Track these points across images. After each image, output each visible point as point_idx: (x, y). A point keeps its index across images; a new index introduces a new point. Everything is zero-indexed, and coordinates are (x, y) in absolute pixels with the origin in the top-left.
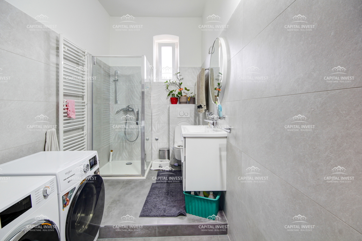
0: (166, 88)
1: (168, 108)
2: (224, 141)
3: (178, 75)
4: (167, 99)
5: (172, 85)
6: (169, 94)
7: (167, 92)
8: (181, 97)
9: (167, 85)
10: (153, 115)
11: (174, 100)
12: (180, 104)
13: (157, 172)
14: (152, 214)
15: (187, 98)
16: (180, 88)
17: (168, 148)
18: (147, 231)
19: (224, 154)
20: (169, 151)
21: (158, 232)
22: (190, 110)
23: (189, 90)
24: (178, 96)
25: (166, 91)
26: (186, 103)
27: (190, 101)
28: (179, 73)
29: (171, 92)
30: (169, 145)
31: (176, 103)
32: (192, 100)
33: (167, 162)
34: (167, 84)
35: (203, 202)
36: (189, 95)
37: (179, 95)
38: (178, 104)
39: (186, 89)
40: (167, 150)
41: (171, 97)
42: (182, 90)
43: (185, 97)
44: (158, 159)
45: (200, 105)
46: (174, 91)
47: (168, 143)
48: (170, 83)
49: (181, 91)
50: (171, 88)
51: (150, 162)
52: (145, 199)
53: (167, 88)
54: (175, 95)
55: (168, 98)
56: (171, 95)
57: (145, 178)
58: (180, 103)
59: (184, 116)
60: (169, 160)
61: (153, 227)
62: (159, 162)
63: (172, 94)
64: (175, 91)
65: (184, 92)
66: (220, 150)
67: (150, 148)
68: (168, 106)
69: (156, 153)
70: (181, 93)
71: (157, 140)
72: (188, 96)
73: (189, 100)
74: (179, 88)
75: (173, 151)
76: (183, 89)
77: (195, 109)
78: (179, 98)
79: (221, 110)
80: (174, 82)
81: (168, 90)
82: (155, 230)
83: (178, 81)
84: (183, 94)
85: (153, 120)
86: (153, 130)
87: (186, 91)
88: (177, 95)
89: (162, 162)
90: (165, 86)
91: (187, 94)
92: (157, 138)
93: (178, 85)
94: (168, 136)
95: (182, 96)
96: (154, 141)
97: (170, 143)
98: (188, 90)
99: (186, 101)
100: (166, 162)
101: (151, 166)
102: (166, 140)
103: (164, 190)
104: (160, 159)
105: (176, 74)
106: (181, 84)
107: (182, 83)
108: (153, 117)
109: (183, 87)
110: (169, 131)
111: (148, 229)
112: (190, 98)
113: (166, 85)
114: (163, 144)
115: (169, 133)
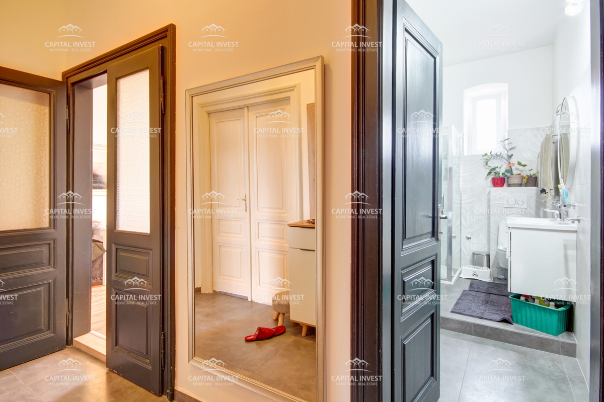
0: (484, 164)
1: (487, 193)
2: (573, 237)
3: (507, 142)
4: (486, 179)
5: (494, 158)
6: (489, 172)
7: (486, 169)
8: (512, 176)
9: (487, 159)
10: (462, 202)
11: (499, 182)
12: (509, 187)
13: (469, 282)
14: (466, 313)
15: (523, 178)
16: (510, 163)
17: (487, 252)
18: (461, 326)
19: (572, 253)
20: (488, 256)
21: (474, 331)
22: (528, 197)
23: (526, 165)
24: (506, 176)
25: (485, 167)
26: (520, 185)
27: (527, 182)
28: (508, 139)
29: (494, 169)
30: (489, 248)
31: (502, 185)
32: (532, 181)
33: (486, 270)
34: (486, 157)
35: (537, 311)
36: (526, 172)
37: (506, 174)
38: (505, 187)
39: (519, 164)
40: (486, 255)
41: (493, 177)
42: (513, 166)
43: (518, 176)
44: (471, 264)
45: (543, 189)
46: (497, 167)
47: (487, 245)
48: (492, 155)
49: (511, 167)
50: (493, 164)
51: (457, 269)
52: (456, 301)
53: (487, 164)
54: (499, 173)
55: (488, 178)
56: (493, 173)
57: (453, 284)
58: (509, 185)
59: (517, 206)
60: (489, 268)
61: (468, 324)
62: (473, 269)
63: (495, 172)
64: (500, 168)
65: (517, 169)
66: (566, 247)
67: (459, 249)
68: (488, 190)
69: (468, 257)
70: (511, 170)
71: (469, 238)
72: (524, 174)
73: (525, 181)
74: (508, 163)
75: (496, 257)
76: (514, 164)
77: (537, 194)
78: (507, 178)
79: (566, 195)
80: (499, 154)
81: (487, 167)
82: (471, 327)
83: (507, 152)
84: (515, 172)
85: (462, 210)
86: (462, 224)
87: (521, 167)
88: (503, 174)
89: (478, 270)
90: (483, 161)
91: (522, 171)
92: (469, 236)
93: (505, 159)
94: (488, 234)
95: (512, 174)
96: (464, 239)
97: (492, 244)
98: (524, 166)
99: (520, 182)
100: (483, 270)
101: (460, 274)
102: (484, 241)
103: (482, 298)
104: (473, 265)
105: (501, 141)
106: (510, 157)
107: (512, 155)
108: (462, 206)
109: (514, 160)
110: (489, 227)
111: (462, 324)
112: (527, 178)
113: (484, 159)
114: (479, 245)
115: (489, 231)
